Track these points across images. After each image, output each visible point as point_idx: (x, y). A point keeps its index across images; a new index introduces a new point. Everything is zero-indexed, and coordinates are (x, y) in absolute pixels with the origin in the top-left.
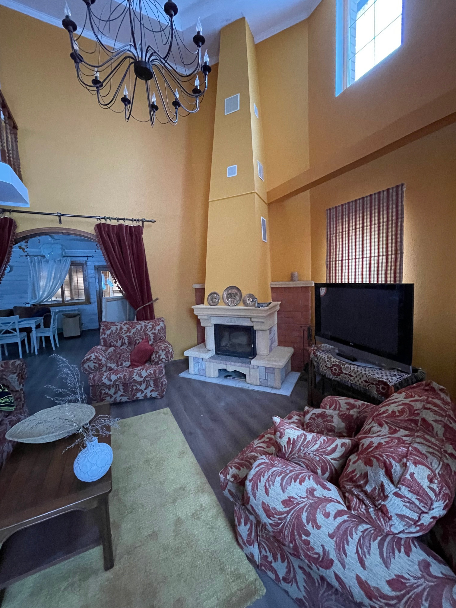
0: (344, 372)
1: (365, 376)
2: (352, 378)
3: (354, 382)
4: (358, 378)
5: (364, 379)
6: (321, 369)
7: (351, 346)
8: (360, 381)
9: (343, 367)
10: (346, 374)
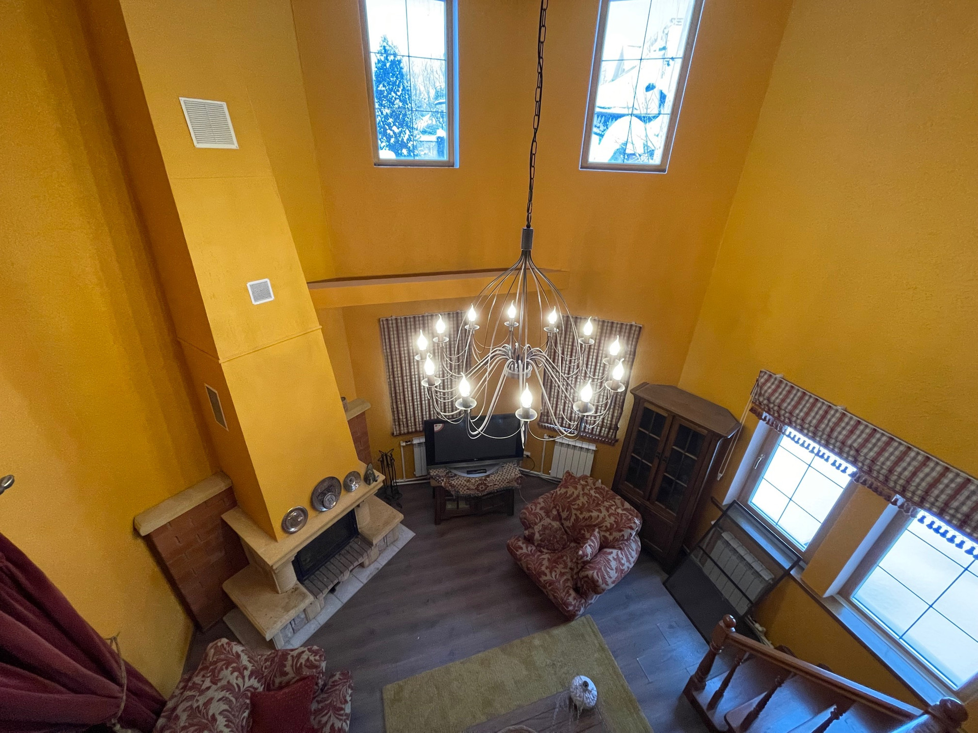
0: (489, 485)
1: (506, 480)
2: (496, 486)
3: (499, 487)
4: (502, 483)
5: (507, 481)
6: (461, 493)
7: (476, 461)
8: (503, 484)
9: (487, 482)
10: (491, 486)
